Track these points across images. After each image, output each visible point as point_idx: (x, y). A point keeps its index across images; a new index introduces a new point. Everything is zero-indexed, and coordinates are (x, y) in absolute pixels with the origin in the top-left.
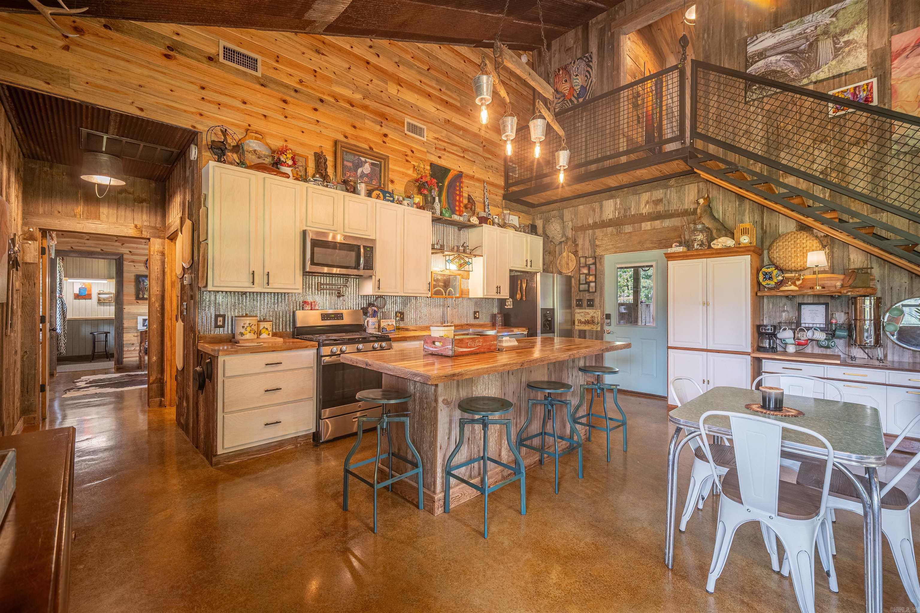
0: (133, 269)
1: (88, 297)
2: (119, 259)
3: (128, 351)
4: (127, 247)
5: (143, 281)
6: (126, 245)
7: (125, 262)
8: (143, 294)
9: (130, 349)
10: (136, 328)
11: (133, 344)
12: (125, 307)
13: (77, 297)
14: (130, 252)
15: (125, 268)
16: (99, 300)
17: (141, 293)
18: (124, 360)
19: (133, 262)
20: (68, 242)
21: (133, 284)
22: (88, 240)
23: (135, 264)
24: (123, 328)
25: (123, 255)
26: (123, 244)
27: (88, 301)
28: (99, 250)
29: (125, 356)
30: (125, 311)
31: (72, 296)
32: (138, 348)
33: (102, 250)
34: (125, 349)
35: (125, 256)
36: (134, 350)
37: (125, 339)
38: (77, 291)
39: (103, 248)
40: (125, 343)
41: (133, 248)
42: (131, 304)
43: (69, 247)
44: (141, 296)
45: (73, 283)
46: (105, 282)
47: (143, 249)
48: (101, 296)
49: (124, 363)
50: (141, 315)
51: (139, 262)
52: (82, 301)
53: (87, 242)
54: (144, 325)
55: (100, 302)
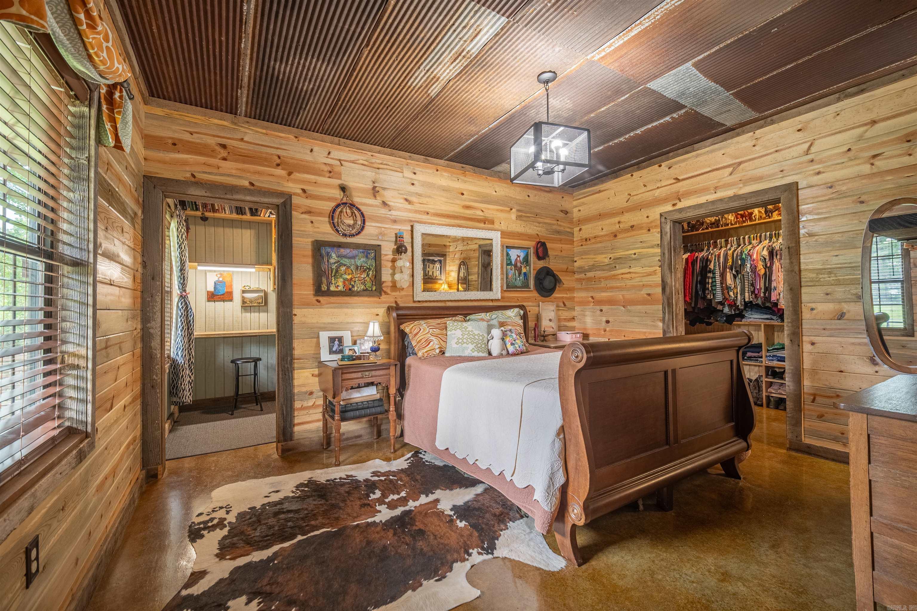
0: (309, 227)
1: (227, 297)
2: (284, 204)
3: (302, 408)
4: (296, 181)
5: (328, 254)
6: (297, 175)
7: (294, 213)
8: (329, 284)
9: (305, 404)
10: (317, 357)
11: (311, 393)
12: (295, 311)
13: (212, 297)
14: (304, 191)
15: (296, 227)
16: (244, 302)
17: (324, 280)
18: (296, 429)
19: (309, 212)
20: (185, 163)
21: (310, 260)
22: (224, 159)
23: (314, 218)
24: (292, 359)
25: (290, 197)
26: (290, 174)
27: (228, 304)
28: (246, 183)
29: (296, 421)
30: (296, 320)
31: (204, 297)
32: (320, 402)
33: (252, 184)
34: (297, 404)
35: (295, 200)
36: (314, 406)
37: (296, 382)
38: (211, 288)
39: (254, 178)
40: (296, 391)
41: (309, 182)
42: (307, 305)
43: (188, 175)
44: (324, 287)
45: (205, 272)
46: (253, 270)
47: (327, 186)
48: (247, 295)
49: (296, 436)
50: (325, 329)
51: (320, 214)
52: (219, 305)
53: (223, 164)
54: (331, 352)
55: (247, 306)
